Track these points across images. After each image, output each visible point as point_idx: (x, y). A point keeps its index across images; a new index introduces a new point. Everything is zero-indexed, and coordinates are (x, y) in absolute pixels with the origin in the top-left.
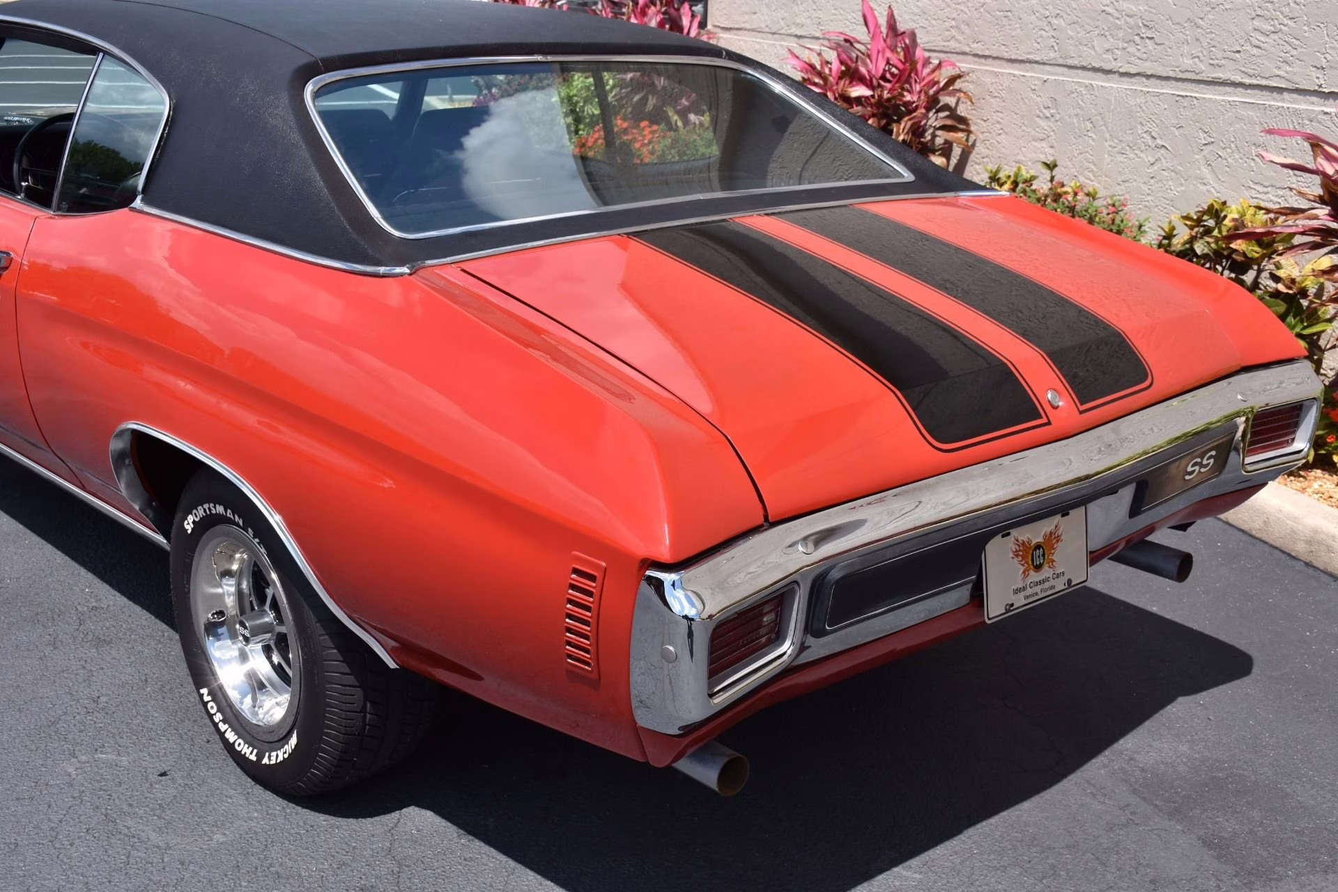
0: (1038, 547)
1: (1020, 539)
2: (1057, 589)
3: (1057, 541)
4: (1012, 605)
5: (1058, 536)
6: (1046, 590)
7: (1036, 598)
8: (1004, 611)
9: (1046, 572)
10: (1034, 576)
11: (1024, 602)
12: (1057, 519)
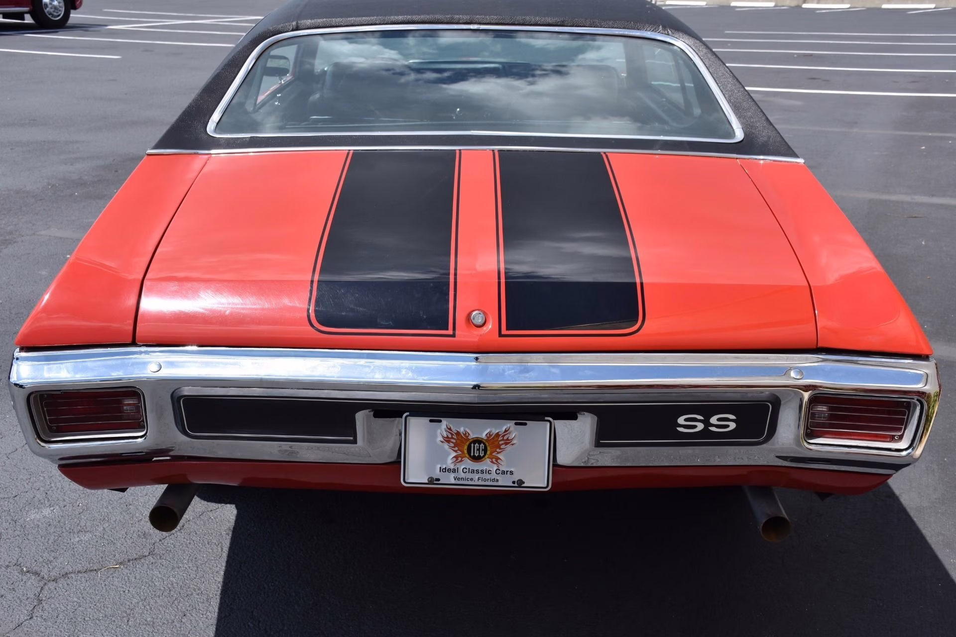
0: (478, 441)
1: (454, 429)
2: (500, 483)
3: (506, 444)
4: (438, 480)
5: (508, 439)
6: (485, 480)
7: (470, 483)
8: (427, 482)
9: (486, 465)
10: (468, 464)
11: (453, 481)
12: (509, 424)
